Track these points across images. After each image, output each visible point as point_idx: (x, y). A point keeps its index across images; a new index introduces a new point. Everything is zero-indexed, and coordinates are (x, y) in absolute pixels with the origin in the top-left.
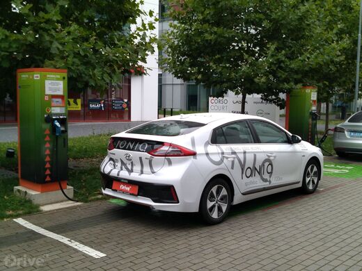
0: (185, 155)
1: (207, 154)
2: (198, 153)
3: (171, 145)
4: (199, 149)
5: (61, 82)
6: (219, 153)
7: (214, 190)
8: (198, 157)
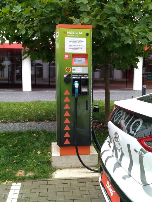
5: (84, 40)
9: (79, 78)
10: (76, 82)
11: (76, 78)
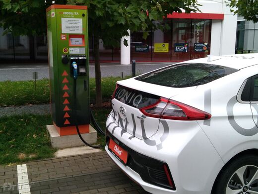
0: (189, 119)
1: (231, 118)
2: (213, 115)
3: (169, 101)
4: (217, 110)
5: (81, 20)
6: (253, 117)
7: (240, 172)
8: (212, 122)
9: (77, 58)
10: (74, 62)
11: (74, 58)
